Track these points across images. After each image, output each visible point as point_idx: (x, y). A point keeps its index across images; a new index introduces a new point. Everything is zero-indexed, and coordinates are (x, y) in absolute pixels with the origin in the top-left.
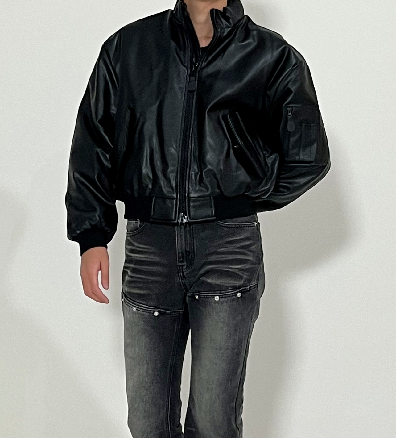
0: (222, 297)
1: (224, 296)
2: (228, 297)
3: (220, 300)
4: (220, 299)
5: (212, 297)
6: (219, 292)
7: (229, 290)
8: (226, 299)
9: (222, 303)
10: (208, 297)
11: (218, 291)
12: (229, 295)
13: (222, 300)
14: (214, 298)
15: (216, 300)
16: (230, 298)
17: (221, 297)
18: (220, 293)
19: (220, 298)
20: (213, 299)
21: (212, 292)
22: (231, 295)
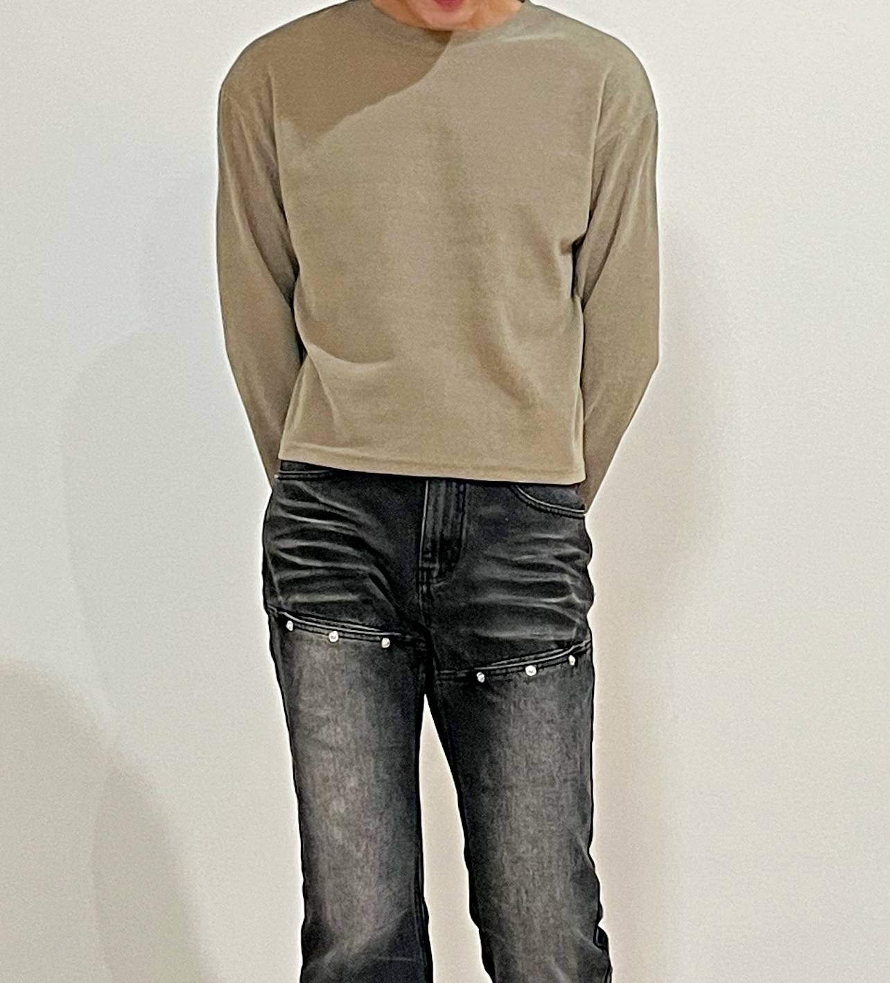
0: (543, 667)
1: (545, 664)
2: (555, 665)
3: (540, 674)
4: (541, 670)
5: (520, 668)
6: (532, 657)
7: (552, 650)
8: (551, 670)
9: (543, 678)
10: (510, 670)
11: (530, 654)
12: (556, 661)
13: (543, 672)
14: (524, 670)
15: (531, 675)
17: (540, 666)
18: (536, 659)
19: (538, 669)
20: (522, 674)
21: (517, 659)
22: (559, 661)
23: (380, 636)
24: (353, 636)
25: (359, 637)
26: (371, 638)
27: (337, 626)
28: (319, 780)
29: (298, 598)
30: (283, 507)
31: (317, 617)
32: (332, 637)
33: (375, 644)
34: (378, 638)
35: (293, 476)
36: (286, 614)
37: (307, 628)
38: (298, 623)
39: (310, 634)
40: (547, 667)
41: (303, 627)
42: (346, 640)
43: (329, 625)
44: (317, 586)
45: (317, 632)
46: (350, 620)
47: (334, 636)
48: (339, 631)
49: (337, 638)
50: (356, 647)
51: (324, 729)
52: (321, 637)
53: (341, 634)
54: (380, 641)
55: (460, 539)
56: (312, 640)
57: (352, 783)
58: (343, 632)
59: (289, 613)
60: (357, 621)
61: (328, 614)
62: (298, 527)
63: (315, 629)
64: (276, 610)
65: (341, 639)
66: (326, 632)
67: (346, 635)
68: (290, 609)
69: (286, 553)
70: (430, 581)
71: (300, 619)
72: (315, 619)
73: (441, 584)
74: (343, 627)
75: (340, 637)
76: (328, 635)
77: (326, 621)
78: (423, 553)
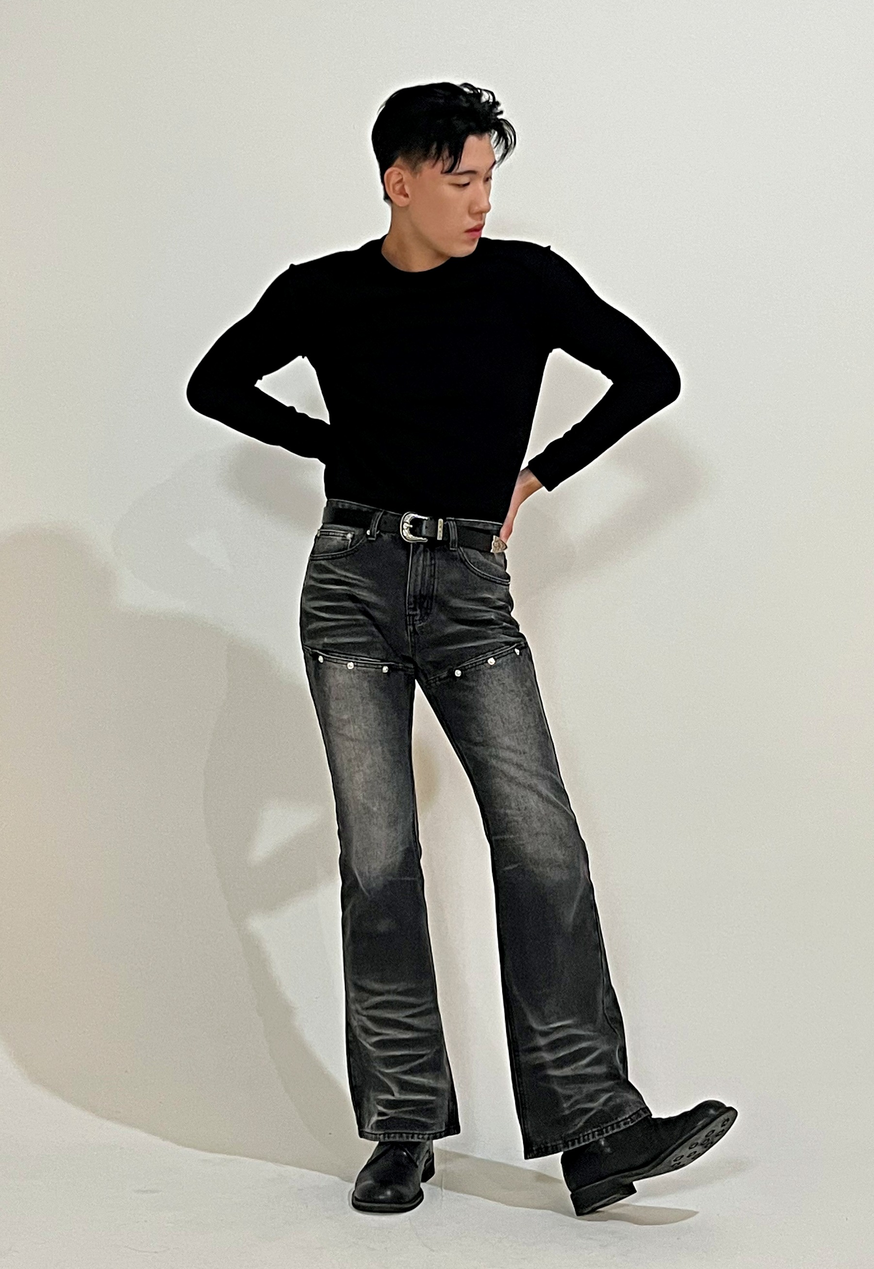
0: (498, 658)
1: (500, 656)
2: (506, 655)
3: (497, 662)
5: (484, 661)
6: (491, 652)
7: (503, 647)
8: (504, 659)
9: (500, 666)
10: (478, 664)
11: (489, 651)
12: (506, 653)
13: (500, 661)
14: (487, 662)
15: (491, 664)
16: (509, 656)
17: (496, 657)
18: (494, 654)
19: (495, 659)
20: (486, 664)
22: (509, 652)
23: (381, 665)
24: (363, 665)
25: (367, 665)
26: (376, 667)
27: (351, 659)
28: (345, 761)
29: (326, 640)
30: (315, 579)
31: (340, 653)
32: (350, 666)
33: (377, 670)
34: (380, 666)
35: (321, 558)
36: (318, 652)
37: (333, 660)
38: (326, 657)
39: (334, 664)
40: (500, 657)
41: (330, 660)
42: (359, 668)
43: (347, 658)
44: (340, 631)
45: (339, 663)
46: (361, 655)
47: (351, 665)
48: (353, 662)
49: (353, 667)
50: (364, 672)
51: (346, 728)
52: (342, 666)
53: (356, 664)
54: (382, 668)
55: (432, 595)
56: (336, 669)
57: (368, 761)
58: (357, 663)
59: (320, 650)
60: (366, 655)
61: (346, 651)
62: (326, 593)
63: (339, 661)
64: (310, 650)
65: (356, 667)
66: (345, 662)
67: (359, 664)
68: (320, 647)
69: (318, 610)
70: (415, 623)
71: (328, 654)
72: (337, 654)
73: (422, 624)
74: (357, 659)
75: (355, 666)
76: (346, 664)
77: (344, 656)
78: (409, 605)
